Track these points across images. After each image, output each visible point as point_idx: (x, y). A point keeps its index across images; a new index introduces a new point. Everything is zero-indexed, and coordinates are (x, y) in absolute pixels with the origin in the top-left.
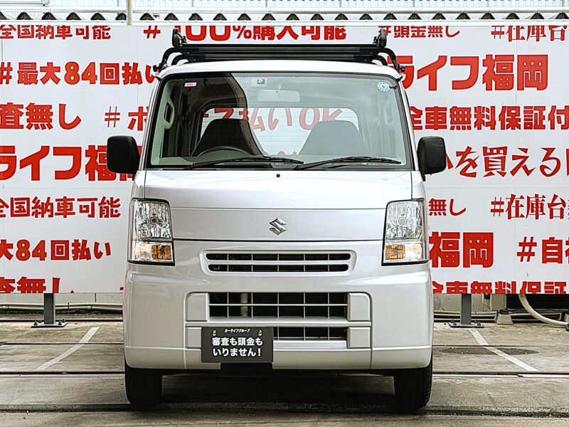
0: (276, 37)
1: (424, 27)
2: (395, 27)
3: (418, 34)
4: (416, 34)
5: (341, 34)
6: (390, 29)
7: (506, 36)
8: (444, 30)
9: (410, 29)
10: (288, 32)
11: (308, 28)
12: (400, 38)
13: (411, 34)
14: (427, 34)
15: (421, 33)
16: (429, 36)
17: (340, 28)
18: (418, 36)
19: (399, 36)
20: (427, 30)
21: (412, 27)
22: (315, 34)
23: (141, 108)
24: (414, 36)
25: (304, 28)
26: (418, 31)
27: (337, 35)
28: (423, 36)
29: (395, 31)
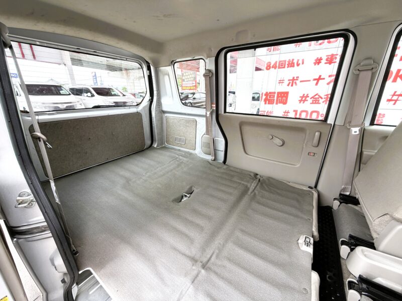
23: (294, 78)
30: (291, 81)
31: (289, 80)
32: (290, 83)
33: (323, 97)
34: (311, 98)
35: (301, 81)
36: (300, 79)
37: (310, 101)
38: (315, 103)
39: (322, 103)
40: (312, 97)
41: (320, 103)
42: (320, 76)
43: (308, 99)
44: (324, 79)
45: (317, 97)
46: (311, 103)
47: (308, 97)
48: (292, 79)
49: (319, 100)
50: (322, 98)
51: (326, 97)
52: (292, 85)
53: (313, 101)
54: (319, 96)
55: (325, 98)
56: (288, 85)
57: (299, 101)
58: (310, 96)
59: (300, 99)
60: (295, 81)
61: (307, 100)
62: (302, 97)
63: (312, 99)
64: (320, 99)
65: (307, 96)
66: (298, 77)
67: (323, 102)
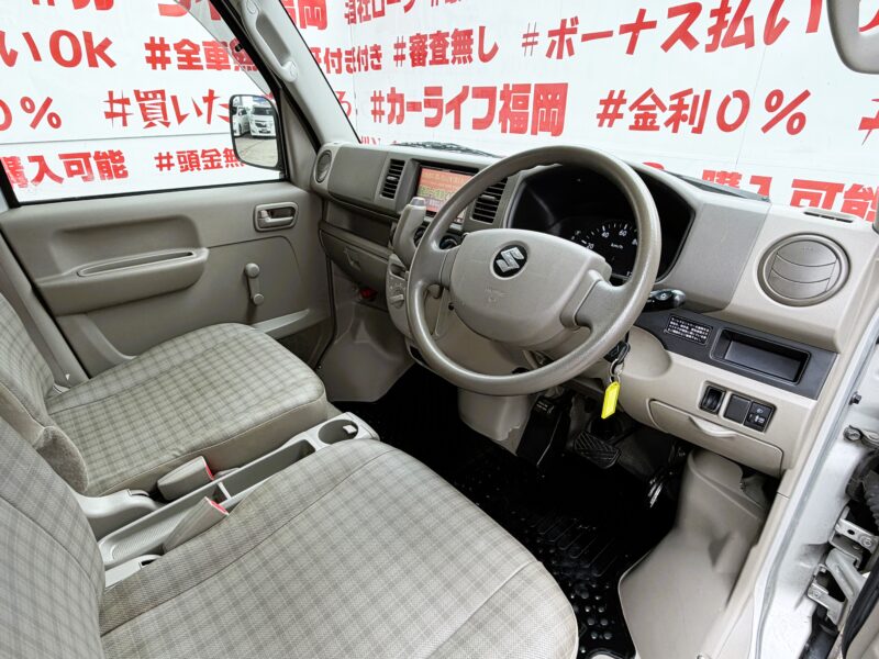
30: (557, 38)
31: (552, 33)
32: (553, 43)
33: (667, 103)
34: (631, 108)
35: (586, 38)
36: (582, 29)
37: (629, 117)
38: (644, 128)
39: (663, 127)
40: (637, 104)
41: (657, 128)
42: (642, 13)
43: (623, 109)
44: (652, 25)
45: (649, 101)
46: (631, 128)
47: (624, 102)
48: (558, 27)
49: (654, 116)
50: (663, 109)
51: (675, 102)
52: (560, 56)
53: (637, 117)
54: (655, 98)
55: (672, 108)
56: (549, 54)
57: (599, 116)
58: (630, 102)
59: (601, 109)
60: (567, 37)
61: (621, 116)
62: (606, 103)
63: (636, 111)
64: (658, 111)
65: (621, 101)
66: (575, 21)
67: (667, 124)
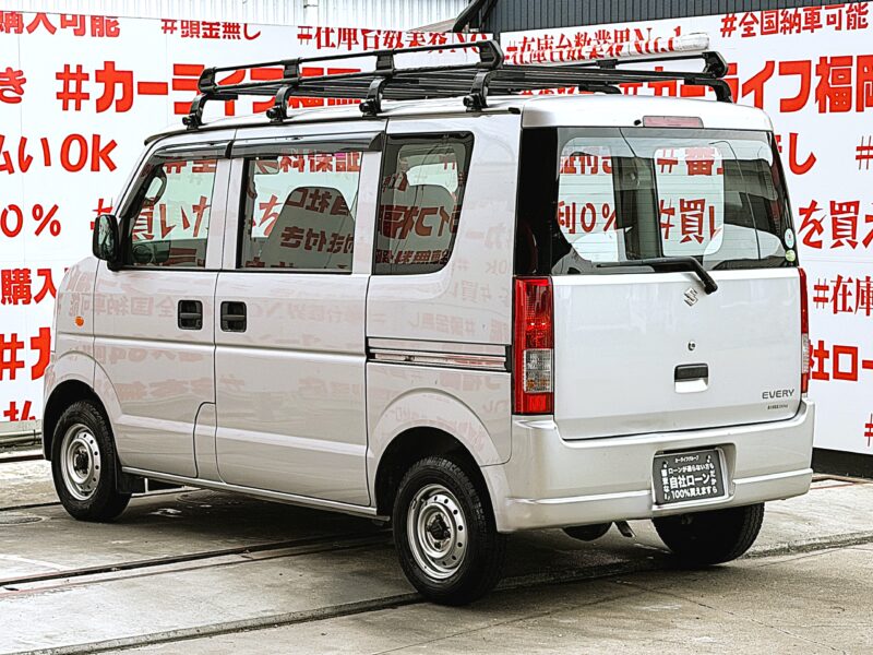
0: (25, 30)
1: (218, 24)
2: (182, 22)
3: (211, 33)
4: (208, 32)
5: (113, 29)
6: (176, 25)
7: (314, 41)
8: (242, 30)
9: (201, 27)
10: (41, 24)
11: (69, 18)
12: (188, 38)
13: (201, 34)
14: (221, 34)
15: (214, 32)
16: (224, 37)
17: (112, 20)
18: (211, 37)
19: (187, 35)
20: (222, 29)
21: (204, 23)
22: (78, 27)
24: (205, 36)
25: (63, 16)
26: (211, 30)
27: (108, 29)
28: (217, 36)
29: (182, 27)
